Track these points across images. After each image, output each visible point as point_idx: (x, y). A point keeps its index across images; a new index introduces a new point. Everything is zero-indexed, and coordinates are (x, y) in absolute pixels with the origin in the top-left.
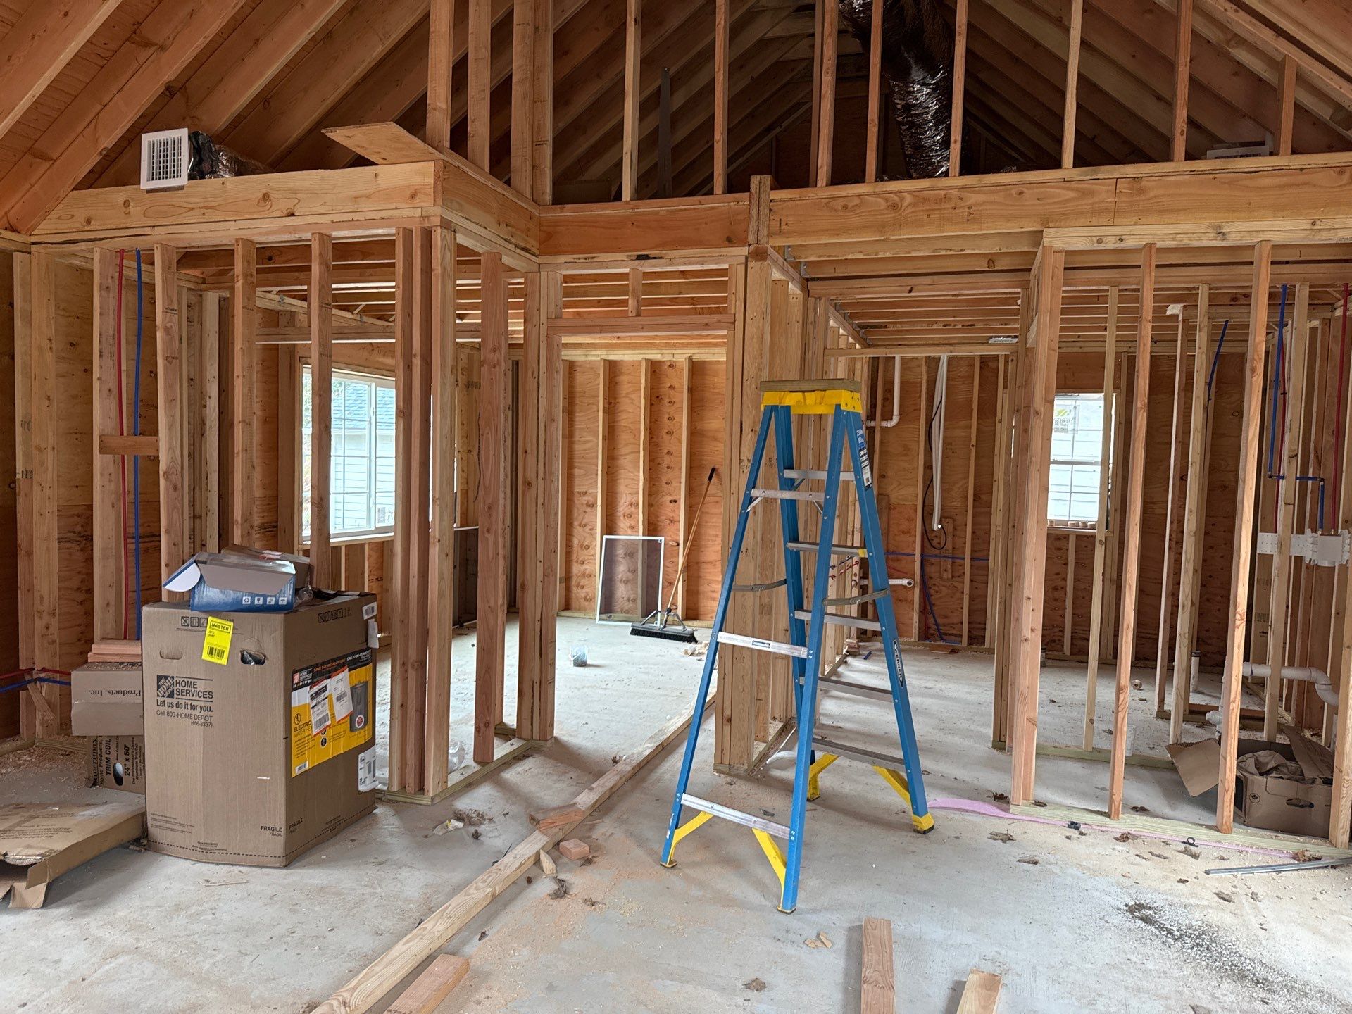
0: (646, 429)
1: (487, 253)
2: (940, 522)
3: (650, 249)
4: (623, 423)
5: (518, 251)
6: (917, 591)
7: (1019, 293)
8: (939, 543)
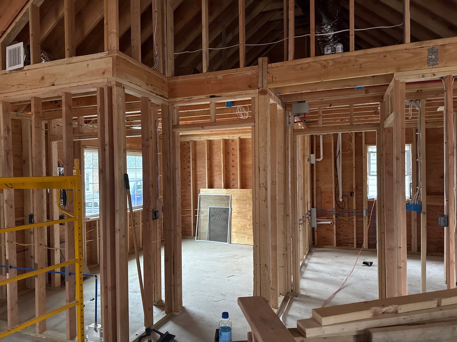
0: (224, 165)
1: (142, 98)
2: (342, 198)
3: (216, 93)
4: (215, 163)
5: (158, 96)
6: (335, 226)
7: (378, 104)
8: (342, 206)
